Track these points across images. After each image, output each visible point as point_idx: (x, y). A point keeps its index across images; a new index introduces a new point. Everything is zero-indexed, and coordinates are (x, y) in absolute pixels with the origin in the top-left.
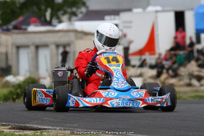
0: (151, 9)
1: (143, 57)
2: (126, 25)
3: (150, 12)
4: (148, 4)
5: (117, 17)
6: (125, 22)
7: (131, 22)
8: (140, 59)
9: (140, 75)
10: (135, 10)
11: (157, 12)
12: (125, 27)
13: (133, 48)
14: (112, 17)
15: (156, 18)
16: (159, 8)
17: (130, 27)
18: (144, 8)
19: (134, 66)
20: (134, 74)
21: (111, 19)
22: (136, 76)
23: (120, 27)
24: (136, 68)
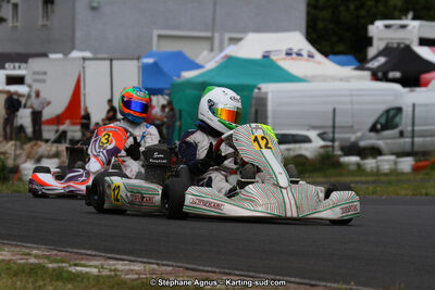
0: (75, 54)
1: (62, 128)
2: (37, 77)
3: (75, 59)
4: (73, 48)
5: (23, 65)
6: (35, 73)
7: (45, 73)
8: (57, 131)
9: (57, 155)
10: (52, 56)
11: (84, 59)
12: (35, 80)
13: (48, 114)
14: (17, 65)
15: (84, 68)
16: (88, 54)
17: (44, 81)
18: (66, 54)
19: (47, 141)
20: (46, 153)
21: (14, 68)
22: (49, 157)
23: (27, 80)
24: (49, 143)
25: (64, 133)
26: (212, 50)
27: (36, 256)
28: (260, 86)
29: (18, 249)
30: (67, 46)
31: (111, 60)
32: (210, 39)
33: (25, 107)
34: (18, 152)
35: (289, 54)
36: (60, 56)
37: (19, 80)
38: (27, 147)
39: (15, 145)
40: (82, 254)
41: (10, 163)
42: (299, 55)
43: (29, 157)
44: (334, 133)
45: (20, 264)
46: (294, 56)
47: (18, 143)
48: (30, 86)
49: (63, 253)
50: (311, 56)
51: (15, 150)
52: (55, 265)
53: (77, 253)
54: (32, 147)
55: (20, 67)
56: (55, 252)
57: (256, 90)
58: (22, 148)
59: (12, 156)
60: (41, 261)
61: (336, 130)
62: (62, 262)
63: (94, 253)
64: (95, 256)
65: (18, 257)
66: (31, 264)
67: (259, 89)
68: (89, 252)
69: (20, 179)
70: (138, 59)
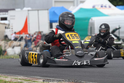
0: (25, 9)
1: (21, 35)
2: (12, 17)
4: (24, 7)
5: (7, 13)
6: (11, 16)
7: (14, 16)
9: (20, 45)
10: (17, 10)
11: (29, 10)
12: (11, 19)
15: (28, 14)
16: (30, 9)
17: (14, 19)
18: (22, 9)
20: (16, 45)
21: (3, 14)
22: (17, 46)
23: (8, 19)
24: (17, 41)
25: (22, 37)
26: (74, 5)
27: (20, 79)
28: (92, 18)
29: (13, 77)
30: (22, 6)
31: (38, 10)
32: (73, 2)
33: (8, 28)
34: (6, 45)
35: (102, 7)
36: (19, 10)
37: (5, 19)
38: (9, 43)
39: (5, 42)
40: (36, 78)
41: (3, 49)
42: (105, 7)
43: (10, 46)
44: (119, 34)
45: (15, 82)
46: (104, 7)
47: (6, 42)
48: (9, 21)
49: (29, 78)
50: (110, 7)
51: (5, 44)
52: (27, 82)
53: (34, 78)
54: (11, 43)
55: (5, 14)
56: (26, 78)
57: (90, 20)
58: (7, 44)
59: (4, 46)
60: (22, 81)
61: (120, 33)
62: (29, 81)
63: (40, 77)
64: (40, 78)
65: (13, 80)
66: (19, 82)
67: (92, 19)
68: (38, 77)
69: (7, 54)
70: (48, 10)
